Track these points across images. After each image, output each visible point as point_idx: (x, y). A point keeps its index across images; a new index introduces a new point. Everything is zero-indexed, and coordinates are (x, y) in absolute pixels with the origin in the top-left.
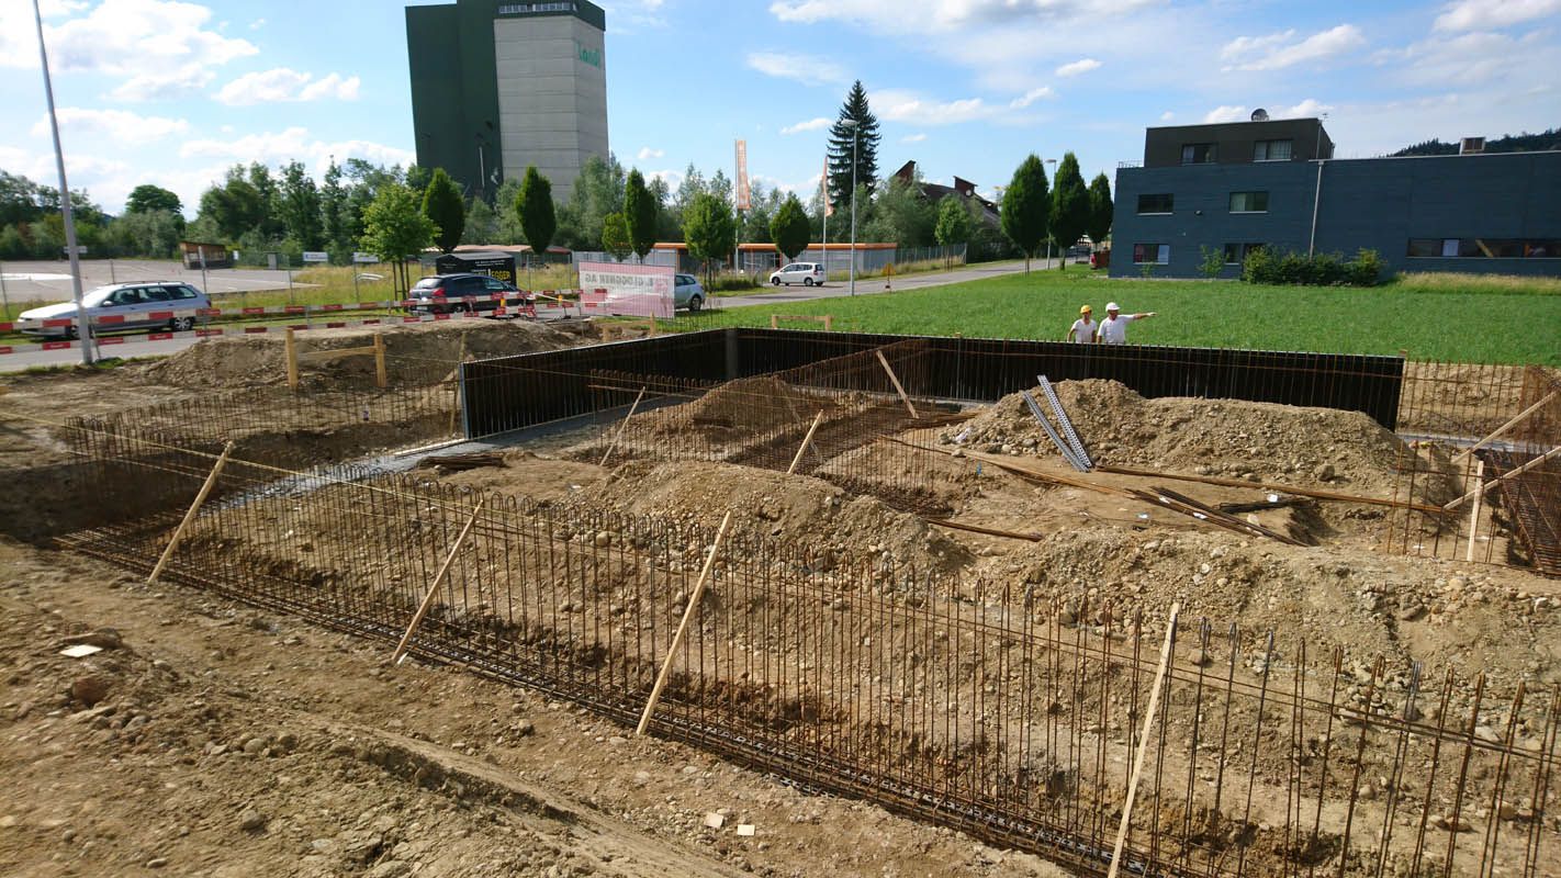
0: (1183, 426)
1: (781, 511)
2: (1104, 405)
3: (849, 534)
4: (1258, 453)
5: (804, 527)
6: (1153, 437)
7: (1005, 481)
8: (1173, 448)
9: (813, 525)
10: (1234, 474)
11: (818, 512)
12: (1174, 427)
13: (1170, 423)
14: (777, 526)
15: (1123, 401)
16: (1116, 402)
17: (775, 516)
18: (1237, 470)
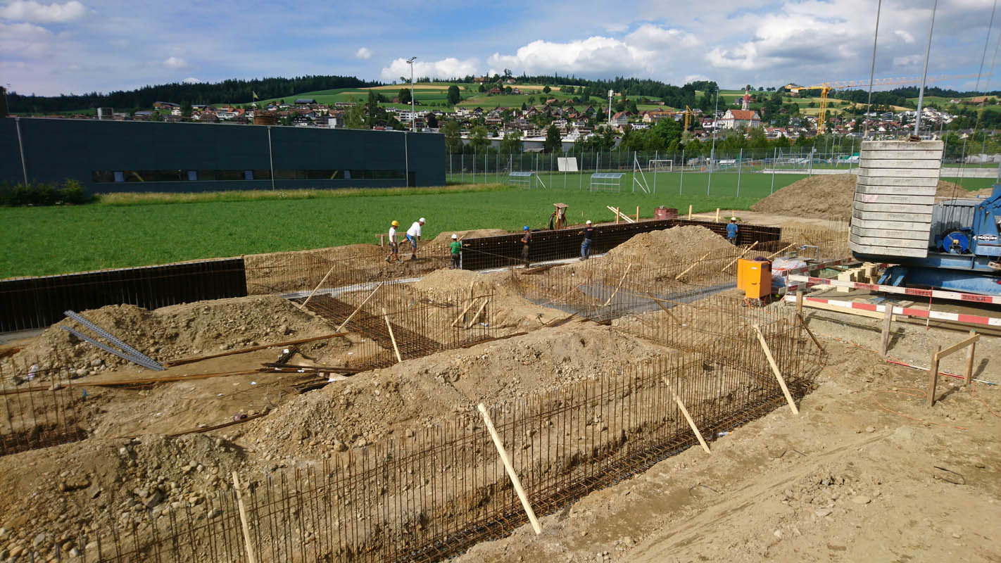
0: (192, 324)
1: (88, 477)
2: (134, 323)
3: (159, 467)
4: (246, 330)
5: (118, 480)
6: (177, 335)
7: (112, 395)
8: (194, 338)
9: (125, 475)
10: (242, 344)
11: (123, 464)
12: (188, 326)
13: (184, 324)
14: (92, 491)
15: (145, 317)
16: (140, 318)
17: (86, 483)
18: (243, 341)
